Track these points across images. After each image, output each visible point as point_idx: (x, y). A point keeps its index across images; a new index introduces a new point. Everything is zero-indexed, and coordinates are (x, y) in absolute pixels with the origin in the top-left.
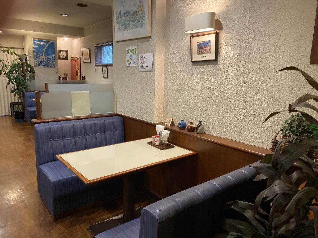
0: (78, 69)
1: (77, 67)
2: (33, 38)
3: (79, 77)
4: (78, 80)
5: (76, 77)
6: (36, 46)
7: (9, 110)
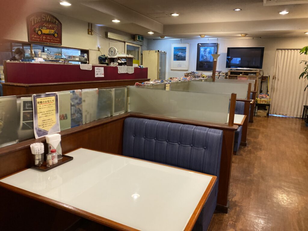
7: (301, 113)
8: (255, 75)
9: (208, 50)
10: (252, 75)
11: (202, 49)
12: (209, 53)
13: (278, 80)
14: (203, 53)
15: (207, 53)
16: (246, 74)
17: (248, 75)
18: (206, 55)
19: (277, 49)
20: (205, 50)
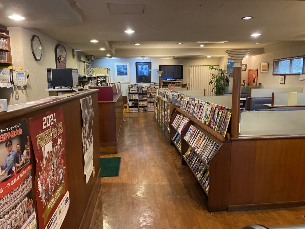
0: (255, 78)
1: (254, 76)
2: (228, 59)
3: (255, 84)
4: (254, 85)
5: (253, 83)
6: (229, 64)
8: (179, 84)
9: (144, 67)
10: (177, 84)
11: (140, 67)
12: (146, 69)
13: (192, 86)
14: (141, 70)
15: (144, 69)
16: (174, 83)
17: (175, 84)
18: (143, 71)
19: (190, 66)
20: (142, 67)
